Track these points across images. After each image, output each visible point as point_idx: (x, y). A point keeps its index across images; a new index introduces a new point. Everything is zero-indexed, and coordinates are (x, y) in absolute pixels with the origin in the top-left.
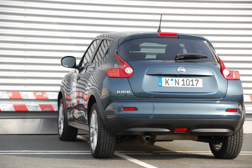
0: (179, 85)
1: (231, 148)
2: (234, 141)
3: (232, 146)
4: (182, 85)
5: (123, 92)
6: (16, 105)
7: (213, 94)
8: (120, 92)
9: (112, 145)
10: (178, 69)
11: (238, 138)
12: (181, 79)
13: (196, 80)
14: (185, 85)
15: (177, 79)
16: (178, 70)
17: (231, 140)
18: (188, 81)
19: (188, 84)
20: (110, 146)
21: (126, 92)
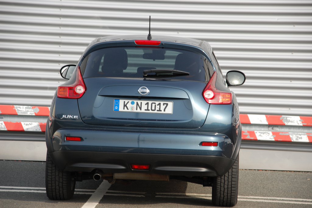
0: (141, 109)
1: (222, 193)
2: (224, 184)
3: (222, 189)
4: (145, 110)
5: (70, 117)
6: (43, 123)
7: (186, 122)
8: (66, 116)
9: (62, 183)
10: (140, 89)
11: (230, 180)
12: (144, 102)
13: (164, 104)
14: (149, 110)
15: (139, 102)
16: (139, 91)
17: (221, 182)
18: (154, 105)
19: (153, 108)
20: (61, 184)
21: (73, 117)
